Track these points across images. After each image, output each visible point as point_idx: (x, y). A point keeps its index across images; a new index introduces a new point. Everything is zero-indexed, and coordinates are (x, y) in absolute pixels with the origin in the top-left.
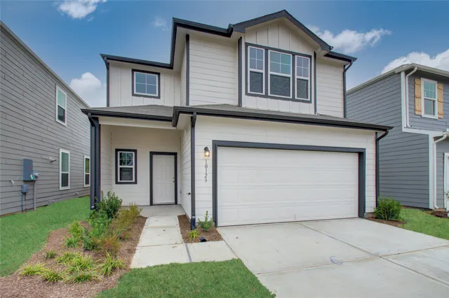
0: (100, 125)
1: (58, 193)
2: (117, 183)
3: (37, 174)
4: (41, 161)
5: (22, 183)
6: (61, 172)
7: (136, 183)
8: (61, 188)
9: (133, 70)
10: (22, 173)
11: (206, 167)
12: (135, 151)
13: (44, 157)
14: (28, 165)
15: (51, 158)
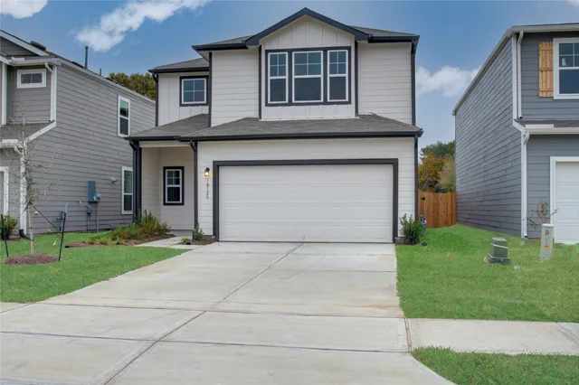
0: (141, 149)
1: (121, 217)
2: (165, 204)
3: (99, 195)
4: (104, 181)
5: (87, 204)
6: (123, 194)
7: (183, 204)
8: (124, 212)
9: (181, 78)
10: (87, 194)
11: (208, 185)
12: (182, 168)
13: (106, 177)
14: (92, 187)
15: (113, 179)
